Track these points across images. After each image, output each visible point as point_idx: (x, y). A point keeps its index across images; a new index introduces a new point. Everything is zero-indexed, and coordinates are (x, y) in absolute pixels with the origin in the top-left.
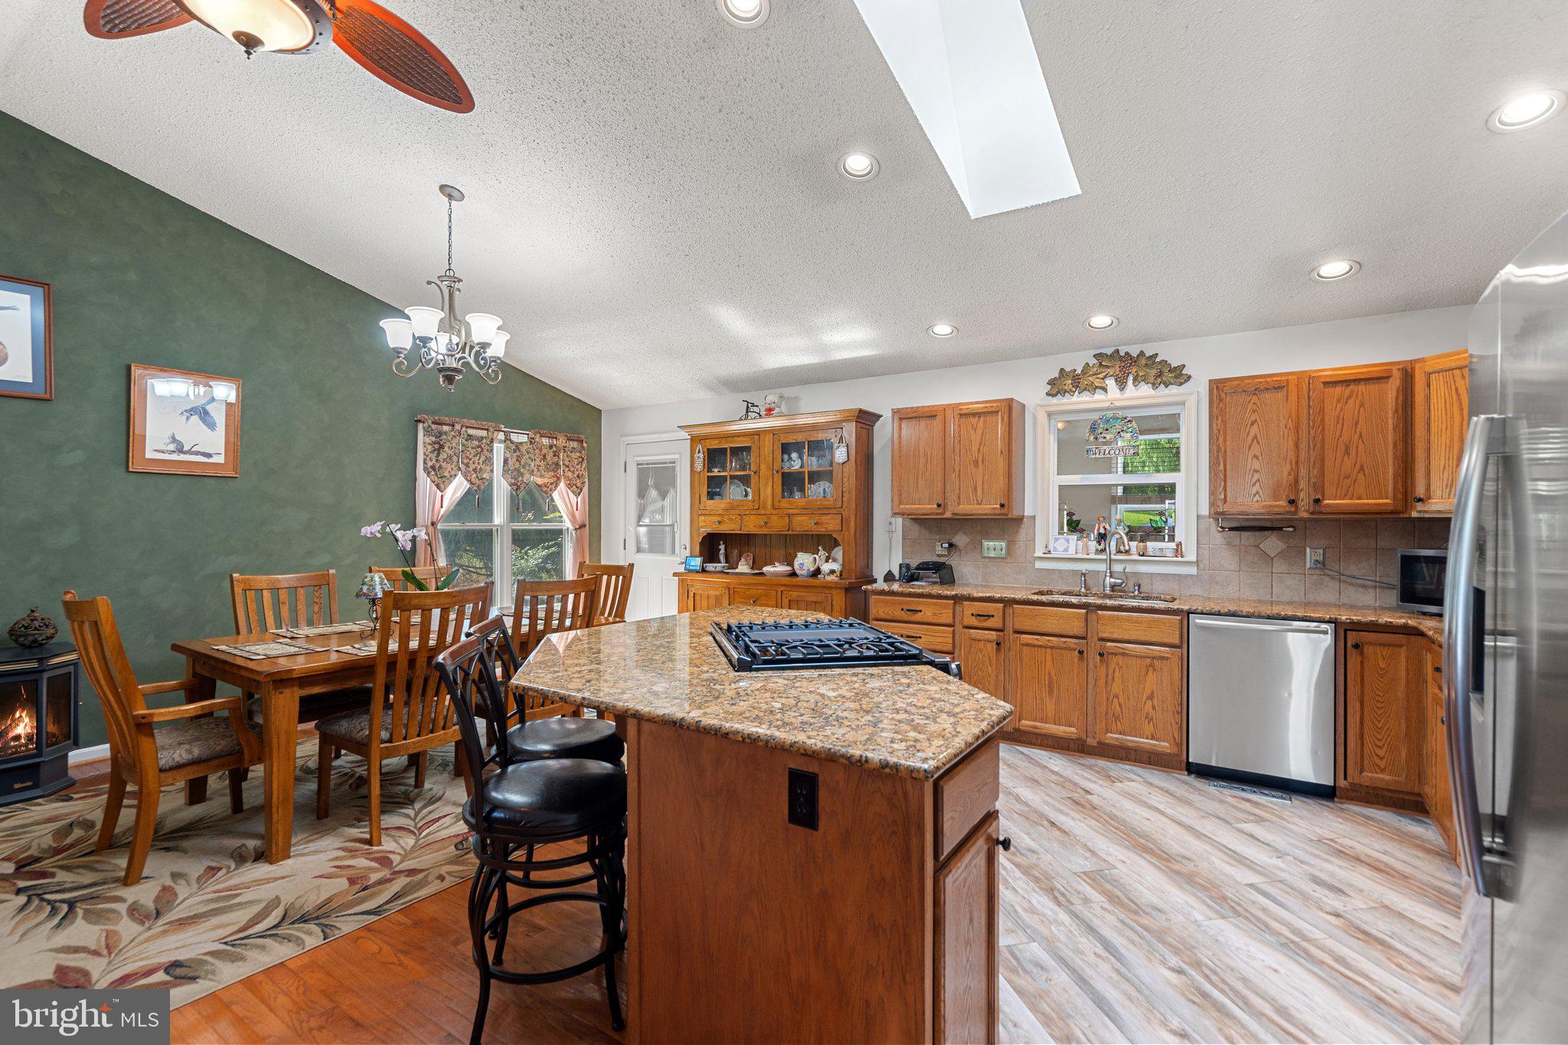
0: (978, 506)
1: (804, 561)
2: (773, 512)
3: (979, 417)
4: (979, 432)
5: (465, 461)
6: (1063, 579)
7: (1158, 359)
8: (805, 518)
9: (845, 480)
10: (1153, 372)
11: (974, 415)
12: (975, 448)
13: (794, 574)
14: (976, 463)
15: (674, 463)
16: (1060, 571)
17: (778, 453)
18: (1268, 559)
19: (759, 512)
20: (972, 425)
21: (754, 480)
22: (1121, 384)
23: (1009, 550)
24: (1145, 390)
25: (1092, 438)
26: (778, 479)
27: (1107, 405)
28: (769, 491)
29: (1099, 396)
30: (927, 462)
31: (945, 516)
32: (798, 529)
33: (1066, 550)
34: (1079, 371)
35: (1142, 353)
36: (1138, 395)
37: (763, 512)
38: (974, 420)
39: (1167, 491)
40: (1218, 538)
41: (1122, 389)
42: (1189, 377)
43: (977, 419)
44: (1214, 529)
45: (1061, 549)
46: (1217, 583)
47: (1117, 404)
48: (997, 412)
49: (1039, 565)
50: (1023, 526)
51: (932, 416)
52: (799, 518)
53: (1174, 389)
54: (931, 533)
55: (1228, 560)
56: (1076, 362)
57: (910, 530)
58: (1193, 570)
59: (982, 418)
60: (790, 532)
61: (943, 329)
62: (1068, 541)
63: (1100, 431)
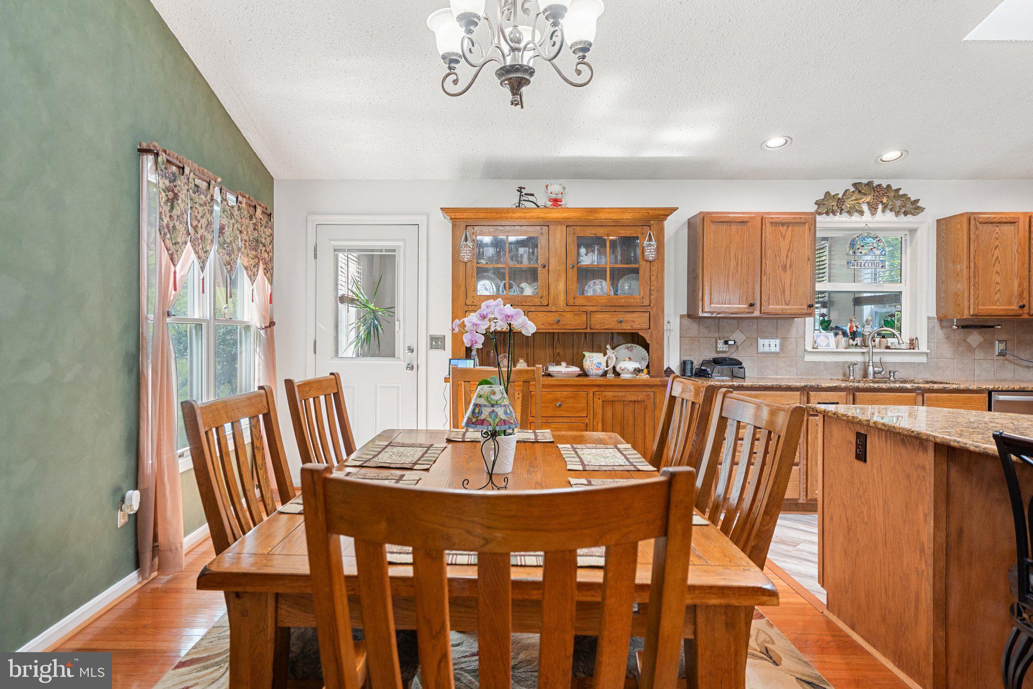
0: (787, 307)
1: (594, 361)
2: (568, 309)
3: (788, 226)
4: (788, 240)
5: (194, 224)
6: (827, 369)
7: (901, 193)
8: (606, 316)
9: (653, 278)
10: (898, 203)
11: (783, 224)
12: (784, 254)
13: (584, 374)
14: (784, 268)
15: (394, 251)
16: (825, 363)
17: (572, 247)
18: (971, 349)
19: (548, 308)
20: (781, 234)
21: (541, 273)
22: (873, 209)
23: (782, 347)
24: (890, 216)
25: (851, 252)
26: (573, 274)
27: (863, 225)
28: (561, 286)
29: (856, 217)
30: (737, 264)
31: (753, 315)
32: (598, 327)
33: (828, 345)
34: (840, 196)
35: (889, 186)
36: (884, 219)
37: (554, 309)
38: (783, 229)
39: (896, 298)
40: (940, 333)
41: (873, 214)
42: (922, 209)
43: (785, 228)
44: (938, 327)
45: (824, 344)
46: (939, 368)
47: (870, 225)
48: (805, 223)
49: (808, 358)
50: (794, 325)
51: (743, 222)
52: (599, 316)
53: (910, 218)
54: (710, 331)
55: (947, 351)
56: (838, 188)
57: (689, 329)
58: (923, 359)
59: (790, 228)
60: (588, 330)
61: (776, 141)
62: (827, 337)
63: (857, 247)
